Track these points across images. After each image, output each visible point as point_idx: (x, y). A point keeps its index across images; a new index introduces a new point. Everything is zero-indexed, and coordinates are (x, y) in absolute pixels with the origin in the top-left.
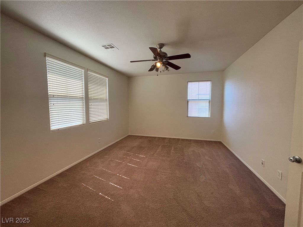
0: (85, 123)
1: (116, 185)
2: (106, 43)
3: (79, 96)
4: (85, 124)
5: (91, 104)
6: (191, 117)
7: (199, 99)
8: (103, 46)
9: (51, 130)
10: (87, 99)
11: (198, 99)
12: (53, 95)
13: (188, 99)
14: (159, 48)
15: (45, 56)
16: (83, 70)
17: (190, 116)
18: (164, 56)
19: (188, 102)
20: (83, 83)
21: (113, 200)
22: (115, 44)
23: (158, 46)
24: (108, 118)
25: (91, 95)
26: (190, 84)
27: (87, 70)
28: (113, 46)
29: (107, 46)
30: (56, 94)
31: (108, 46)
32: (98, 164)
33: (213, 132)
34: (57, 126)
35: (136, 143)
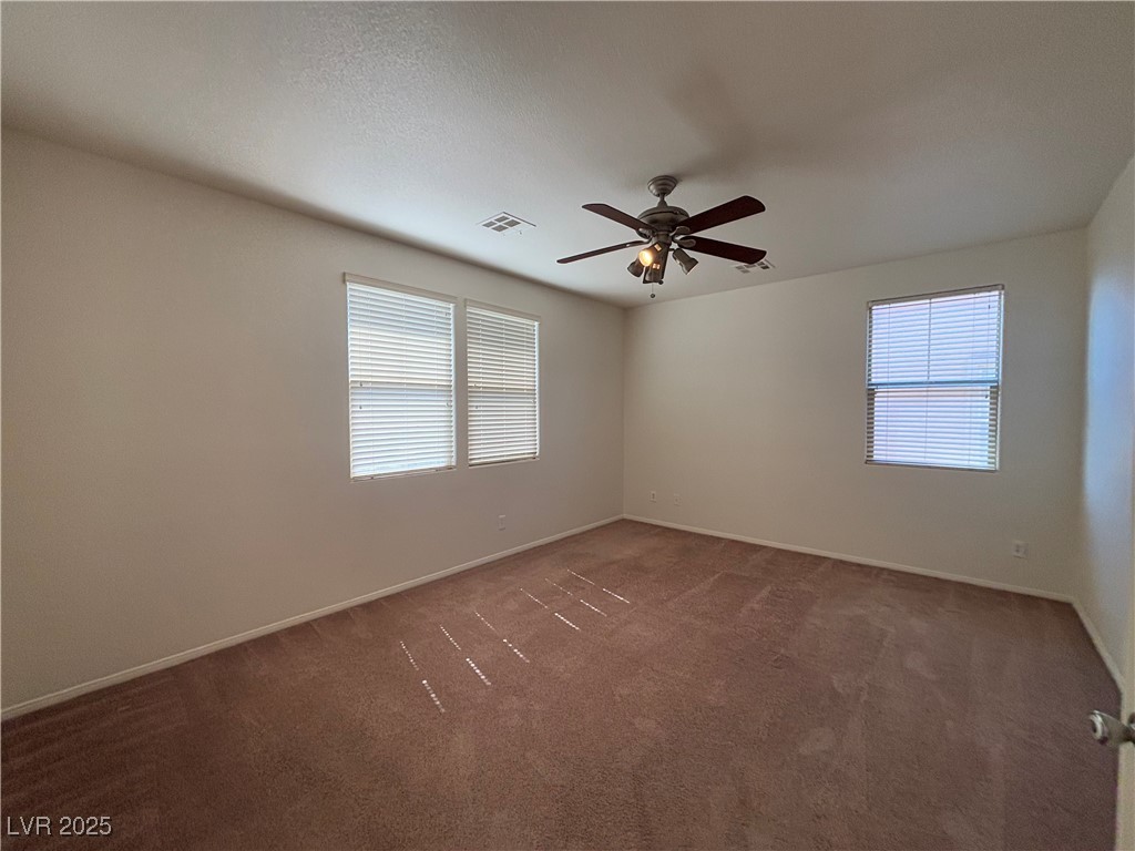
0: (454, 464)
1: (478, 671)
2: (493, 214)
3: (436, 383)
4: (455, 467)
5: (477, 407)
6: (887, 464)
7: (932, 379)
8: (488, 225)
9: (352, 476)
10: (462, 392)
11: (925, 379)
12: (361, 382)
13: (873, 381)
14: (658, 195)
15: (344, 281)
16: (452, 306)
17: (883, 458)
18: (672, 220)
19: (871, 395)
20: (452, 342)
21: (443, 710)
22: (516, 213)
23: (652, 187)
24: (537, 451)
25: (476, 378)
26: (881, 314)
27: (462, 305)
28: (511, 218)
29: (499, 224)
30: (370, 379)
31: (499, 220)
32: (472, 596)
33: (1018, 546)
34: (371, 467)
35: (630, 550)
